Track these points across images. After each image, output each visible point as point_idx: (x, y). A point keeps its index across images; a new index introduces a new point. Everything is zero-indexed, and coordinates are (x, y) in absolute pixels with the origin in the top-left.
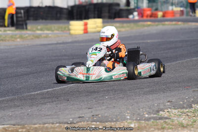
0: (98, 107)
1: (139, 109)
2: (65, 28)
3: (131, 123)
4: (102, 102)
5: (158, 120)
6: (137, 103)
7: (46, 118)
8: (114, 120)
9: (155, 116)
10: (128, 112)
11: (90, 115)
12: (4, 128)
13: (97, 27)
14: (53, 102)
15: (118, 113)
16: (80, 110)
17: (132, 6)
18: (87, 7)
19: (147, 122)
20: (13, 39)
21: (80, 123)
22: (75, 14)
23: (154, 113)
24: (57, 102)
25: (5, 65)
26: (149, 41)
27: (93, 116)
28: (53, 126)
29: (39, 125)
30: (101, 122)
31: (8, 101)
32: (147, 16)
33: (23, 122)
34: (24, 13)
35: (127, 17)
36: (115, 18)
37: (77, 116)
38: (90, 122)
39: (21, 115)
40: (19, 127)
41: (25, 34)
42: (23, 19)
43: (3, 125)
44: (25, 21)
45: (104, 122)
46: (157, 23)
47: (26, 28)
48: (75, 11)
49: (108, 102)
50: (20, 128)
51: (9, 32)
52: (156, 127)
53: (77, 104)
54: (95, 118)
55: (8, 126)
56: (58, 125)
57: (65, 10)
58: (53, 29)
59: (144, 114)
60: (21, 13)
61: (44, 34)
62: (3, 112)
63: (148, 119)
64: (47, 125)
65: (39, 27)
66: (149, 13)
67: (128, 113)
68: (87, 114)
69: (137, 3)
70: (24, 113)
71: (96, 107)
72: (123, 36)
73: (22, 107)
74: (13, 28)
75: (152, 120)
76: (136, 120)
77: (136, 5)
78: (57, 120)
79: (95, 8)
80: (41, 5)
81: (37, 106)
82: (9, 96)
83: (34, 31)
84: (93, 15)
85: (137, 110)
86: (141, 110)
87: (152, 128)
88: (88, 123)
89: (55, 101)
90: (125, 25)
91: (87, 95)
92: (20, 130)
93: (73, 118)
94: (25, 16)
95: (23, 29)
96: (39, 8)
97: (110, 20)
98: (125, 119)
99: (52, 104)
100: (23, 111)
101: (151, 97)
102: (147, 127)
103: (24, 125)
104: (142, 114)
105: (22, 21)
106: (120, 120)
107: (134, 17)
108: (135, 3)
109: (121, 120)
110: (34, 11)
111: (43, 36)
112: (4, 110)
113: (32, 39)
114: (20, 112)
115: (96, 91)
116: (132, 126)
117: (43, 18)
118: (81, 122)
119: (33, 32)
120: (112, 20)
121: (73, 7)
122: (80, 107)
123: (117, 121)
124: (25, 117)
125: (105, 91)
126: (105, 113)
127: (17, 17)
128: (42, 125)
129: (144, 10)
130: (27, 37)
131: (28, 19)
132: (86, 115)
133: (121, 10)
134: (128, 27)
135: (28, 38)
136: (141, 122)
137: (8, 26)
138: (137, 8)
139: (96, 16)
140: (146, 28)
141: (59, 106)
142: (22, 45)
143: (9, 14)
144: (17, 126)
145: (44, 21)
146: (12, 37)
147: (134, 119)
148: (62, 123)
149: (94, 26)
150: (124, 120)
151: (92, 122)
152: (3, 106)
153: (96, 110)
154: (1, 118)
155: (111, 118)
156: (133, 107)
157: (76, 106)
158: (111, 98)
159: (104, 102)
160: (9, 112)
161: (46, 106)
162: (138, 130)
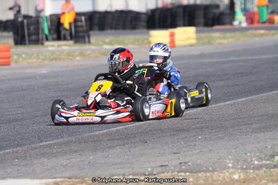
0: (188, 151)
1: (246, 154)
2: (143, 40)
3: (234, 173)
4: (193, 144)
5: (272, 168)
6: (243, 144)
7: (115, 168)
8: (211, 169)
9: (268, 162)
10: (230, 157)
11: (176, 162)
12: (55, 183)
13: (189, 38)
14: (124, 145)
15: (216, 160)
16: (162, 156)
18: (174, 10)
19: (256, 172)
20: (71, 57)
21: (163, 175)
22: (157, 21)
23: (266, 158)
24: (130, 145)
27: (180, 163)
30: (191, 172)
31: (61, 144)
33: (82, 174)
34: (86, 20)
35: (231, 23)
36: (213, 25)
37: (158, 164)
38: (176, 173)
39: (80, 163)
40: (77, 180)
41: (87, 50)
42: (84, 28)
43: (55, 178)
44: (87, 31)
45: (196, 173)
46: (273, 32)
47: (89, 42)
48: (157, 17)
49: (202, 144)
50: (78, 183)
51: (64, 48)
52: (270, 178)
53: (158, 148)
54: (183, 167)
55: (61, 179)
56: (131, 177)
57: (143, 16)
58: (127, 42)
59: (252, 160)
60: (81, 21)
62: (55, 160)
63: (259, 168)
65: (107, 40)
67: (230, 160)
68: (172, 161)
69: (245, 4)
70: (84, 161)
71: (185, 152)
72: (226, 50)
73: (82, 153)
74: (71, 42)
75: (264, 169)
76: (242, 168)
77: (243, 6)
78: (131, 170)
79: (184, 12)
80: (109, 9)
81: (103, 151)
82: (63, 137)
83: (101, 45)
86: (248, 154)
87: (264, 179)
88: (173, 174)
89: (128, 144)
90: (228, 35)
91: (171, 135)
93: (153, 168)
94: (86, 26)
95: (85, 42)
96: (107, 13)
97: (206, 28)
98: (226, 168)
99: (123, 147)
100: (82, 159)
101: (262, 136)
102: (257, 178)
103: (83, 178)
104: (250, 160)
105: (83, 32)
106: (218, 169)
108: (241, 4)
109: (220, 169)
110: (99, 18)
112: (56, 157)
113: (97, 57)
114: (78, 160)
115: (185, 128)
116: (236, 177)
117: (111, 28)
118: (163, 173)
119: (98, 48)
120: (210, 29)
121: (153, 11)
122: (163, 152)
123: (214, 170)
124: (86, 167)
125: (197, 128)
126: (198, 159)
127: (76, 27)
129: (254, 14)
130: (89, 54)
131: (91, 29)
132: (170, 162)
133: (222, 14)
134: (232, 37)
135: (92, 56)
136: (249, 171)
138: (245, 11)
139: (186, 23)
140: (257, 39)
141: (132, 150)
142: (82, 65)
144: (74, 180)
145: (113, 31)
146: (68, 54)
147: (239, 167)
148: (137, 175)
149: (185, 37)
150: (224, 169)
151: (179, 172)
152: (55, 151)
153: (185, 155)
154: (52, 168)
155: (206, 167)
156: (237, 150)
157: (156, 150)
158: (205, 138)
159: (197, 144)
160: (63, 161)
161: (115, 151)
162: (244, 182)
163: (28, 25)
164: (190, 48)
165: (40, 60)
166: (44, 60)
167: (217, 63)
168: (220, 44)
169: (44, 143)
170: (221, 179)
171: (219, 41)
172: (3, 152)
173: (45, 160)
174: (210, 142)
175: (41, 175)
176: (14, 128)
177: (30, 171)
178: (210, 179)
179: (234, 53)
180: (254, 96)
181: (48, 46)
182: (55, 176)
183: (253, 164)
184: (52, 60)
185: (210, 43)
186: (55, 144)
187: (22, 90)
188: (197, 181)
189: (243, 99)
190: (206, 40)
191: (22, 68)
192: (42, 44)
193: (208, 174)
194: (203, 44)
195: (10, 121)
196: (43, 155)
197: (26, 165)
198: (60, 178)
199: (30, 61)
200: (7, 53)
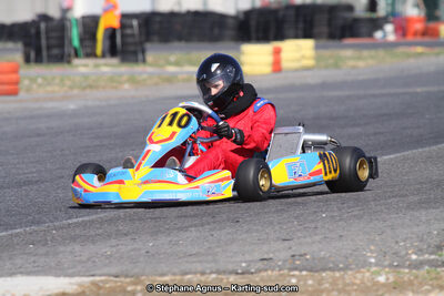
0: (305, 237)
1: (397, 242)
3: (379, 274)
4: (313, 225)
5: (439, 266)
6: (392, 228)
7: (188, 262)
8: (341, 266)
9: (433, 257)
10: (372, 248)
11: (285, 255)
12: (93, 283)
13: (303, 57)
14: (203, 225)
15: (349, 252)
16: (263, 243)
17: (382, 10)
18: (281, 13)
19: (414, 271)
20: (114, 84)
21: (264, 274)
22: (253, 29)
23: (430, 250)
24: (212, 226)
25: (97, 142)
26: (419, 90)
27: (293, 256)
28: (203, 278)
29: (173, 278)
30: (311, 270)
31: (102, 222)
32: (415, 34)
33: (136, 270)
34: (140, 25)
35: (370, 35)
36: (342, 37)
37: (257, 256)
38: (286, 271)
39: (133, 253)
40: (128, 280)
41: (140, 74)
42: (137, 39)
43: (93, 275)
44: (141, 43)
45: (317, 271)
46: (437, 50)
47: (144, 61)
48: (253, 23)
49: (327, 226)
50: (129, 284)
51: (105, 69)
52: (435, 282)
53: (257, 231)
54: (298, 262)
55: (103, 278)
56: (214, 276)
57: (231, 21)
59: (407, 254)
60: (131, 27)
61: (182, 73)
62: (92, 246)
63: (418, 265)
64: (189, 276)
65: (173, 58)
66: (419, 26)
67: (371, 251)
68: (280, 252)
69: (393, 5)
70: (140, 249)
71: (299, 238)
72: (361, 78)
73: (134, 236)
74: (115, 61)
75: (427, 267)
76: (391, 266)
77: (389, 9)
78: (213, 265)
79: (297, 15)
80: (176, 9)
81: (169, 235)
83: (162, 66)
84: (292, 32)
85: (393, 245)
87: (426, 284)
88: (282, 272)
89: (209, 224)
90: (366, 53)
91: (277, 211)
92: (129, 288)
93: (249, 262)
94: (140, 34)
95: (136, 61)
96: (172, 15)
97: (331, 43)
98: (366, 264)
99: (201, 228)
100: (136, 246)
101: (423, 215)
102: (415, 282)
103: (138, 276)
104: (403, 253)
105: (135, 44)
106: (353, 266)
107: (385, 36)
108: (387, 4)
109: (357, 265)
110: (161, 23)
111: (180, 77)
112: (94, 242)
113: (156, 84)
114: (129, 247)
116: (382, 279)
117: (180, 38)
118: (266, 270)
119: (158, 70)
120: (336, 43)
121: (248, 14)
123: (347, 268)
124: (142, 259)
125: (318, 201)
126: (321, 250)
127: (123, 36)
128: (178, 278)
129: (408, 20)
130: (145, 80)
131: (148, 40)
132: (277, 254)
133: (357, 21)
134: (372, 57)
135: (148, 82)
136: (402, 270)
137: (103, 56)
138: (393, 16)
139: (300, 32)
140: (412, 60)
141: (216, 234)
142: (134, 97)
143: (106, 29)
144: (122, 279)
145: (183, 44)
146: (112, 79)
147: (386, 263)
148: (224, 272)
149: (297, 55)
150: (363, 267)
151: (291, 269)
152: (92, 233)
153: (300, 244)
154: (89, 259)
155: (333, 262)
156: (383, 237)
157: (255, 234)
158: (332, 217)
159: (319, 225)
160: (106, 248)
161: (188, 234)
162: (395, 288)
163: (47, 32)
164: (306, 73)
165: (65, 88)
166: (71, 88)
167: (349, 97)
168: (354, 67)
169: (75, 220)
170: (358, 282)
171: (351, 63)
172: (10, 232)
173: (77, 247)
174: (340, 223)
175: (71, 271)
176: (27, 196)
177: (53, 264)
178: (340, 282)
179: (375, 82)
180: (410, 152)
181: (77, 66)
182: (92, 273)
183: (409, 259)
184: (84, 88)
185: (336, 66)
186: (93, 221)
187: (39, 135)
188: (320, 284)
189: (392, 156)
190: (331, 61)
191: (37, 100)
192: (69, 62)
193: (337, 274)
194: (326, 67)
195: (20, 184)
196: (74, 239)
197: (47, 254)
198: (100, 275)
199: (49, 88)
200: (13, 77)
